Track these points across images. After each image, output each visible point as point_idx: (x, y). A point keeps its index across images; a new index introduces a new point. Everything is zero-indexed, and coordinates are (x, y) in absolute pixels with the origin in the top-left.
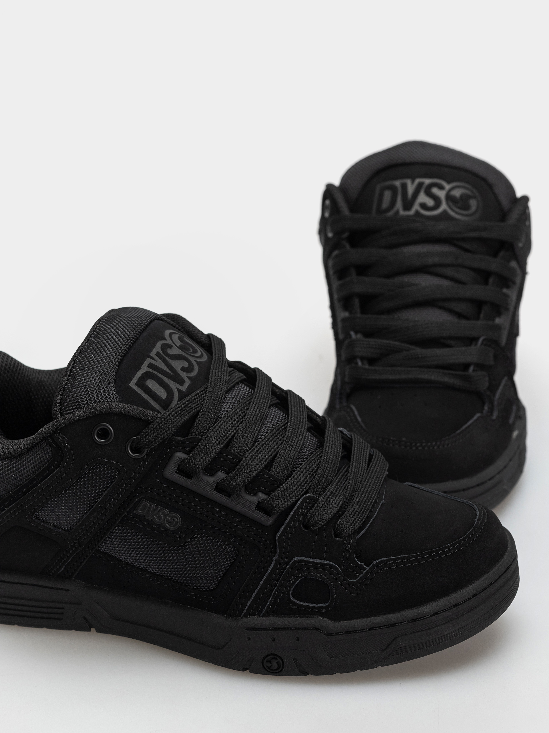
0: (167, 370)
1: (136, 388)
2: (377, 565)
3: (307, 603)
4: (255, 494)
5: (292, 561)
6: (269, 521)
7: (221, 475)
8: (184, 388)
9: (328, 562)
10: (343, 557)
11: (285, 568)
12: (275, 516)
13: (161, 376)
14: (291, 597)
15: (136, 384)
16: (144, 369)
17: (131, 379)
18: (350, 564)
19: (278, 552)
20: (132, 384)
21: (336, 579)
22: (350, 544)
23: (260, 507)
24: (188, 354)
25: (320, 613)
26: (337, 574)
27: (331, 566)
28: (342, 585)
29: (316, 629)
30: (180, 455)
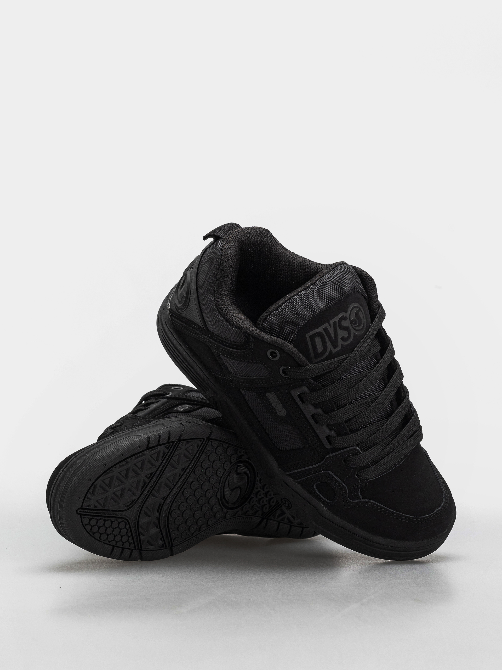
0: (333, 335)
1: (308, 339)
2: (367, 502)
3: (320, 494)
4: (331, 430)
5: (327, 471)
6: (328, 446)
7: (319, 411)
8: (334, 351)
9: (344, 484)
10: (353, 487)
11: (321, 471)
12: (332, 447)
13: (327, 338)
14: (315, 485)
15: (309, 336)
16: (320, 329)
17: (309, 332)
18: (355, 492)
19: (323, 462)
20: (308, 335)
21: (342, 494)
22: (361, 483)
23: (328, 438)
24: (353, 327)
25: (323, 502)
26: (345, 492)
27: (343, 487)
28: (343, 499)
29: (316, 508)
30: (305, 389)
